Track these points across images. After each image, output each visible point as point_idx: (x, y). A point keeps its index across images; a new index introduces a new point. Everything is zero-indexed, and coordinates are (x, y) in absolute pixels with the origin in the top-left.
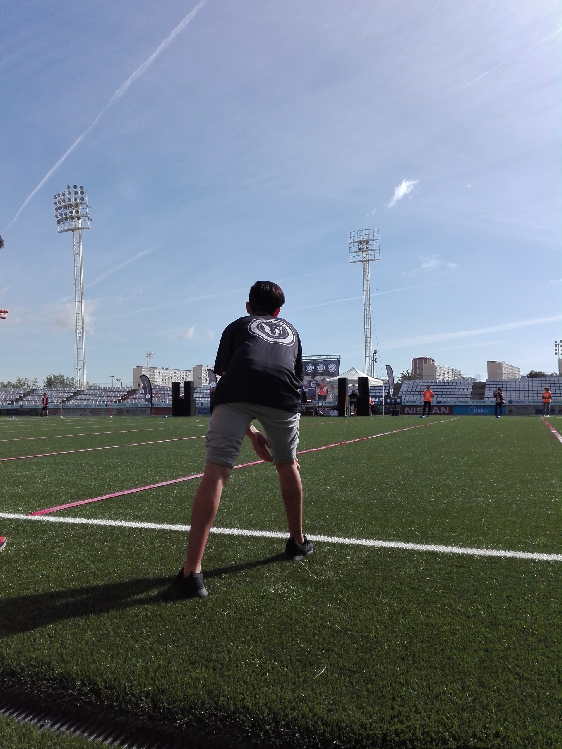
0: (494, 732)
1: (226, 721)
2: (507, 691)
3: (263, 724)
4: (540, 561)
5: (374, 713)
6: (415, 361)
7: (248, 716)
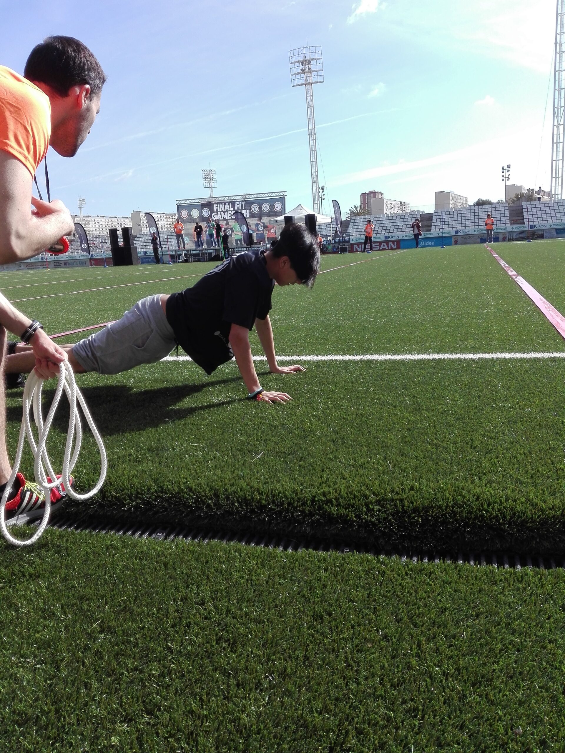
0: (409, 487)
1: (172, 500)
2: (424, 457)
3: (205, 499)
4: (466, 360)
5: (305, 482)
6: (363, 195)
7: (191, 494)
